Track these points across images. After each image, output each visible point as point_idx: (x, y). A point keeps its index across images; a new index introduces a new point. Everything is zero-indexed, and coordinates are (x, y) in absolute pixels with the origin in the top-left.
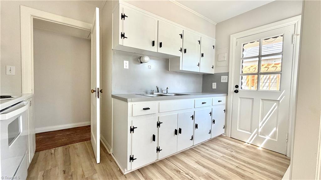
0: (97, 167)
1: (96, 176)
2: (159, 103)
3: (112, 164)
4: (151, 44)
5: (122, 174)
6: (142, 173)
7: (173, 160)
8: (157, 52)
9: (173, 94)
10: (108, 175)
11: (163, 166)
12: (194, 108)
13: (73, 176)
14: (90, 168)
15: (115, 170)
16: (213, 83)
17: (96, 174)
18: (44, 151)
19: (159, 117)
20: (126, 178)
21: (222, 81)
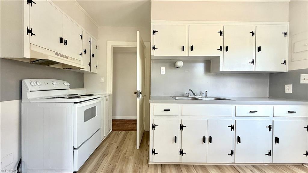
0: (135, 152)
1: (131, 157)
2: (182, 106)
3: (145, 152)
4: (181, 49)
5: (148, 163)
6: (163, 169)
7: (200, 169)
8: (188, 56)
9: (213, 98)
10: (138, 160)
11: (186, 171)
12: (235, 116)
13: (120, 152)
14: (131, 151)
15: (145, 158)
16: (286, 85)
17: (132, 156)
18: (116, 131)
19: (182, 120)
20: (149, 167)
21: (302, 82)
